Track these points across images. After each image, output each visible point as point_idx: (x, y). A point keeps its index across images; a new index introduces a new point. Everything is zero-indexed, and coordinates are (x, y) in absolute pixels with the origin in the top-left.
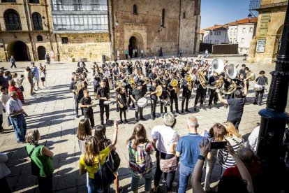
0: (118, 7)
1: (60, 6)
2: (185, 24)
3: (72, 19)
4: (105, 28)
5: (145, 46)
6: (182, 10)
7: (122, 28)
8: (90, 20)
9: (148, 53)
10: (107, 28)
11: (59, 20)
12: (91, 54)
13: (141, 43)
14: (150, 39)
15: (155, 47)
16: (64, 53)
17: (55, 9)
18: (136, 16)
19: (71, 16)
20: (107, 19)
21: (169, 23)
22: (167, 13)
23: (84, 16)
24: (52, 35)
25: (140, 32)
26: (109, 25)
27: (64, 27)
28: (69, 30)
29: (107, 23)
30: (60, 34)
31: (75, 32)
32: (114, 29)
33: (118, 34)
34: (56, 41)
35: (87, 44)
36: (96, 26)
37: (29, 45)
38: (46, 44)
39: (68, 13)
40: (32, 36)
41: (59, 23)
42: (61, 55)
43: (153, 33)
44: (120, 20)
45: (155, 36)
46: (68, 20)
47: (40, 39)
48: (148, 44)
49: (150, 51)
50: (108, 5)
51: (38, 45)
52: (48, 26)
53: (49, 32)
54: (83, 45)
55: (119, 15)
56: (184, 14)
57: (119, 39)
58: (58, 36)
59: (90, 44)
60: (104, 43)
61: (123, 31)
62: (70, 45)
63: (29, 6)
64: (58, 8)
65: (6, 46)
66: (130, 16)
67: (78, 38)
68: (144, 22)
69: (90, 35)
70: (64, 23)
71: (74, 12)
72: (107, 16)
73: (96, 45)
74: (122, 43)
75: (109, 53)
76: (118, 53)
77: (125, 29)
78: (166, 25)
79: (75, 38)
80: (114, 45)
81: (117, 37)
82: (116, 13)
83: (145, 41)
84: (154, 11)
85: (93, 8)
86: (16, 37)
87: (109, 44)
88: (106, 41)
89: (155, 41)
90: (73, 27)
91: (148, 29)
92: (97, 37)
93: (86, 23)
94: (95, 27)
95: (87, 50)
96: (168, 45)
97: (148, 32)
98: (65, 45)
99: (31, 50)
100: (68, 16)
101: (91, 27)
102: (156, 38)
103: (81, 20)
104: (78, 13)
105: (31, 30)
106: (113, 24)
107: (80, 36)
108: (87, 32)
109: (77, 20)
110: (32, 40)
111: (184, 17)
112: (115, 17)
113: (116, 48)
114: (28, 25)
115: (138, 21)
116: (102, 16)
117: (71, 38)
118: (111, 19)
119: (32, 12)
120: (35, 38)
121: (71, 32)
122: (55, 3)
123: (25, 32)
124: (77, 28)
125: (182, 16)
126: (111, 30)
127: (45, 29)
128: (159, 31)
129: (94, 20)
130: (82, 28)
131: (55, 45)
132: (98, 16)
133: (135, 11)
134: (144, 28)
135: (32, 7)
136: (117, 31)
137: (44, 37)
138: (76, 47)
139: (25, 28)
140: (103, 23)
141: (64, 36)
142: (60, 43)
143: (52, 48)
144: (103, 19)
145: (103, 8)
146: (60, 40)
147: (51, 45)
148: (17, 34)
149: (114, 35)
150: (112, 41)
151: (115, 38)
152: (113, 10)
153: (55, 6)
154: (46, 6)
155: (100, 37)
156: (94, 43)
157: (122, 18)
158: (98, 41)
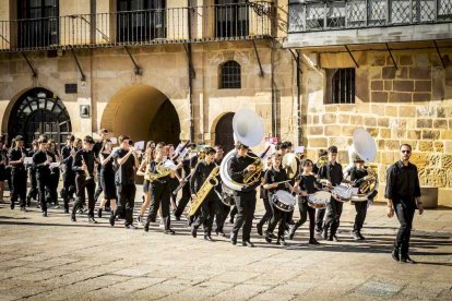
28: (357, 26)
30: (318, 53)
31: (387, 35)
34: (300, 90)
37: (182, 106)
40: (198, 65)
47: (230, 77)
51: (219, 105)
53: (269, 40)
54: (429, 109)
58: (311, 62)
62: (363, 110)
65: (101, 107)
79: (390, 72)
86: (138, 71)
98: (339, 110)
105: (199, 35)
110: (198, 83)
120: (210, 72)
121: (367, 35)
123: (173, 47)
127: (258, 26)
130: (428, 10)
131: (288, 104)
137: (249, 70)
138: (393, 124)
139: (176, 29)
141: (342, 62)
142: (316, 98)
146: (316, 83)
147: (275, 110)
148: (144, 59)
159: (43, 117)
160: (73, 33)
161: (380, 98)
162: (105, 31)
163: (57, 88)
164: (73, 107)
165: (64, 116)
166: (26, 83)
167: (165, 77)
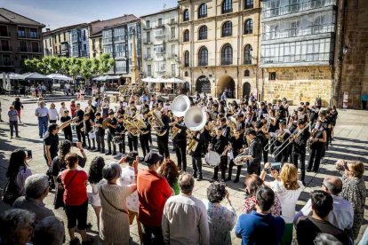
1: (274, 34)
3: (282, 49)
4: (324, 59)
8: (304, 48)
10: (327, 57)
12: (302, 95)
16: (269, 93)
17: (267, 38)
19: (282, 45)
20: (328, 45)
23: (297, 43)
24: (260, 70)
27: (272, 59)
28: (276, 63)
29: (328, 50)
30: (267, 69)
31: (282, 65)
32: (341, 59)
33: (351, 67)
34: (263, 77)
35: (298, 81)
36: (311, 56)
37: (236, 80)
38: (251, 80)
39: (279, 41)
40: (240, 71)
41: (267, 55)
42: (266, 94)
46: (277, 50)
47: (247, 74)
50: (336, 24)
51: (244, 80)
52: (257, 59)
53: (256, 65)
54: (292, 82)
55: (358, 36)
57: (351, 74)
58: (265, 70)
59: (303, 81)
60: (322, 81)
61: (363, 62)
62: (277, 82)
63: (243, 38)
64: (271, 36)
65: (217, 80)
67: (289, 73)
69: (305, 69)
70: (272, 55)
71: (286, 40)
72: (329, 40)
73: (310, 83)
74: (357, 81)
75: (328, 97)
76: (346, 97)
79: (284, 73)
80: (340, 84)
81: (348, 71)
85: (313, 30)
86: (226, 72)
87: (329, 82)
88: (326, 78)
90: (281, 59)
92: (313, 71)
93: (298, 53)
94: (310, 58)
95: (297, 90)
98: (272, 82)
99: (236, 87)
100: (277, 46)
101: (304, 58)
103: (293, 49)
104: (293, 39)
105: (240, 64)
106: (341, 52)
107: (291, 71)
108: (298, 64)
109: (287, 49)
110: (239, 75)
112: (347, 40)
113: (343, 88)
114: (238, 58)
116: (322, 41)
117: (279, 73)
118: (338, 43)
119: (245, 43)
120: (242, 72)
121: (278, 65)
122: (268, 30)
123: (233, 67)
124: (287, 59)
126: (337, 60)
127: (254, 62)
129: (310, 47)
130: (293, 59)
131: (260, 81)
132: (316, 42)
135: (245, 39)
136: (349, 62)
137: (251, 73)
138: (284, 85)
139: (235, 63)
140: (322, 51)
141: (273, 71)
142: (266, 79)
143: (257, 85)
144: (322, 45)
145: (328, 28)
146: (267, 75)
147: (257, 82)
148: (228, 70)
149: (341, 68)
150: (336, 77)
151: (343, 73)
152: (343, 30)
153: (268, 34)
154: (259, 36)
155: (317, 71)
156: (307, 81)
157: (362, 41)
158: (314, 77)
159: (204, 82)
160: (211, 63)
161: (281, 79)
162: (218, 63)
163: (207, 76)
164: (211, 80)
165: (208, 82)
166: (200, 74)
167: (232, 73)
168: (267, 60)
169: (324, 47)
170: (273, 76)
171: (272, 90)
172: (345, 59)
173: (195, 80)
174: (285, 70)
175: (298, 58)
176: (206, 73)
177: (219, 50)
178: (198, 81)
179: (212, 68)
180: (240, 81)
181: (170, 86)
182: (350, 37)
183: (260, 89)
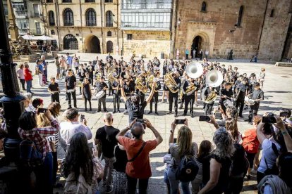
0: (183, 5)
1: (129, 5)
2: (271, 23)
3: (137, 17)
4: (166, 27)
5: (212, 47)
6: (270, 7)
7: (186, 27)
8: (153, 17)
9: (214, 55)
10: (168, 26)
11: (126, 18)
12: (151, 51)
13: (208, 44)
14: (218, 40)
15: (224, 48)
16: (128, 49)
17: (125, 7)
18: (203, 14)
19: (137, 14)
20: (169, 17)
21: (248, 22)
22: (246, 11)
23: (149, 14)
24: (120, 31)
25: (207, 31)
26: (171, 23)
27: (130, 24)
28: (133, 27)
29: (169, 21)
30: (126, 31)
31: (138, 29)
32: (176, 27)
33: (181, 33)
34: (123, 37)
35: (149, 41)
37: (100, 39)
38: (113, 39)
39: (135, 11)
40: (103, 32)
41: (126, 20)
42: (125, 50)
43: (224, 34)
44: (184, 18)
45: (226, 36)
46: (134, 17)
47: (109, 34)
48: (215, 45)
49: (218, 53)
50: (172, 3)
51: (108, 39)
52: (117, 23)
53: (117, 28)
54: (145, 41)
55: (184, 13)
56: (273, 11)
57: (180, 37)
58: (124, 32)
59: (152, 41)
60: (164, 42)
61: (187, 30)
62: (133, 41)
63: (104, 5)
64: (127, 6)
65: (84, 39)
66: (197, 14)
67: (142, 35)
68: (214, 21)
69: (153, 33)
70: (130, 21)
71: (140, 11)
72: (169, 14)
73: (156, 43)
74: (183, 42)
75: (168, 52)
76: (178, 52)
77: (189, 28)
78: (243, 24)
79: (138, 35)
80: (175, 44)
81: (179, 35)
82: (181, 10)
83: (212, 41)
84: (229, 9)
85: (158, 6)
86: (91, 32)
87: (169, 42)
88: (167, 39)
89: (225, 42)
90: (137, 24)
91: (217, 29)
92: (158, 34)
93: (149, 21)
94: (157, 25)
95: (148, 47)
96: (243, 48)
97: (218, 32)
98: (129, 41)
99: (101, 44)
100: (134, 14)
101: (153, 25)
102: (228, 39)
103: (145, 17)
104: (143, 11)
105: (104, 26)
106: (176, 23)
107: (143, 33)
108: (149, 29)
109: (141, 17)
110: (103, 35)
111: (272, 15)
112: (179, 16)
113: (176, 46)
114: (102, 21)
115: (206, 19)
116: (165, 14)
117: (135, 35)
118: (174, 17)
119: (106, 10)
120: (106, 33)
121: (135, 29)
122: (125, 2)
123: (98, 28)
124: (141, 25)
125: (268, 14)
126: (173, 28)
127: (115, 25)
128: (231, 31)
129: (157, 17)
130: (145, 25)
131: (120, 40)
132: (161, 14)
133: (204, 9)
134: (212, 27)
135: (106, 6)
136: (180, 30)
137: (113, 33)
138: (139, 44)
139: (99, 24)
140: (165, 21)
141: (130, 33)
142: (125, 39)
143: (118, 43)
144: (165, 17)
145: (168, 6)
146: (125, 36)
147: (118, 40)
148: (92, 30)
149: (176, 33)
150: (173, 39)
151: (177, 37)
152: (177, 8)
153: (125, 4)
154: (118, 5)
155: (161, 35)
156: (155, 41)
157: (187, 16)
158: (159, 39)
159: (71, 40)
160: (77, 24)
161: (137, 39)
162: (84, 24)
163: (74, 35)
164: (78, 38)
165: (76, 39)
166: (68, 33)
167: (97, 33)
168: (126, 24)
169: (166, 18)
170: (130, 36)
171: (130, 47)
172: (178, 28)
173: (62, 37)
174: (139, 33)
175: (149, 25)
176: (73, 32)
177: (83, 13)
178: (65, 39)
179: (78, 28)
180: (104, 40)
181: (35, 43)
182: (180, 13)
183: (121, 46)
